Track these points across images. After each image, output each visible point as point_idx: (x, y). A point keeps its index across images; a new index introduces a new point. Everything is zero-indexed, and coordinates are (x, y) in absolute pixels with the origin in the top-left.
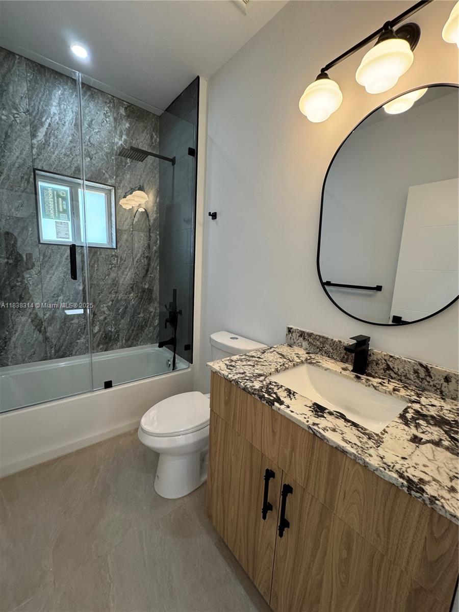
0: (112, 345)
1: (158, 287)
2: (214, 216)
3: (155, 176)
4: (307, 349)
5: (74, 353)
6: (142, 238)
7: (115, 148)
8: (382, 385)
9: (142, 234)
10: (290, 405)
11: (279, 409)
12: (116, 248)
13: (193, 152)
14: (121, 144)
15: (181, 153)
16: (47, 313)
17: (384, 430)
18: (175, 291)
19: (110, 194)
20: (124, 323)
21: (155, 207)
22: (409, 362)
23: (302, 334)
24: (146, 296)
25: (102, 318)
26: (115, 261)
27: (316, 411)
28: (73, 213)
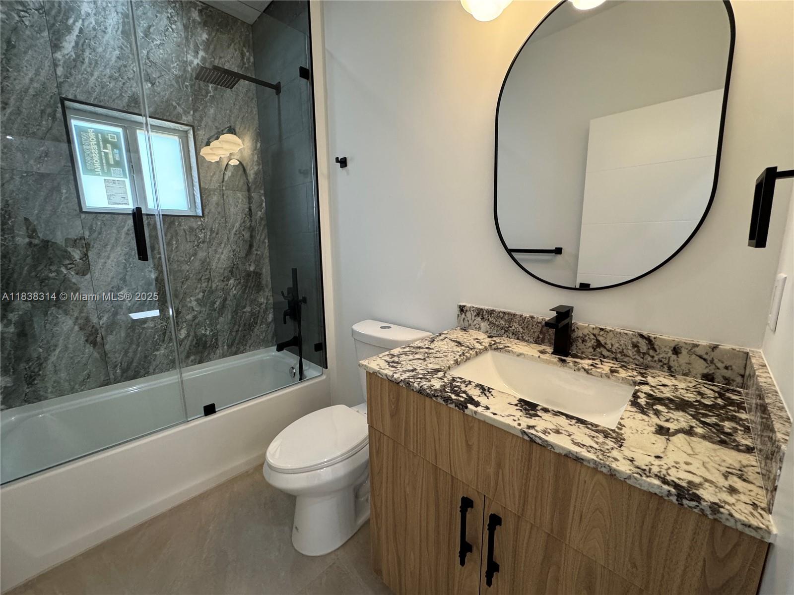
0: (209, 354)
1: (269, 268)
2: (343, 162)
3: (252, 111)
4: (487, 332)
5: (151, 370)
6: (240, 200)
7: (189, 69)
8: (594, 366)
9: (239, 195)
10: (489, 406)
11: (476, 412)
12: (203, 216)
13: (307, 74)
14: (198, 64)
15: (289, 76)
16: (103, 316)
17: (620, 424)
18: (295, 271)
19: (187, 137)
20: (224, 321)
21: (256, 156)
22: (626, 334)
23: (480, 313)
24: (252, 281)
25: (189, 317)
26: (203, 235)
27: (526, 410)
28: (131, 168)
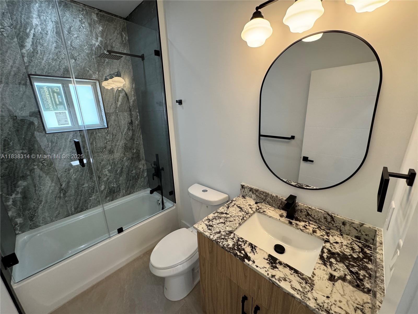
0: (116, 196)
1: (143, 149)
2: (180, 102)
3: (129, 67)
4: (255, 199)
5: (89, 207)
6: (126, 117)
7: (94, 48)
8: (305, 228)
9: (126, 114)
10: (255, 261)
12: (108, 128)
13: (158, 53)
14: (98, 45)
15: (149, 52)
16: (63, 184)
17: (313, 273)
18: (157, 156)
19: (96, 85)
20: (122, 179)
21: (133, 92)
22: (321, 212)
23: (251, 190)
24: (136, 158)
25: (105, 179)
26: (109, 137)
27: (272, 263)
28: (68, 105)
